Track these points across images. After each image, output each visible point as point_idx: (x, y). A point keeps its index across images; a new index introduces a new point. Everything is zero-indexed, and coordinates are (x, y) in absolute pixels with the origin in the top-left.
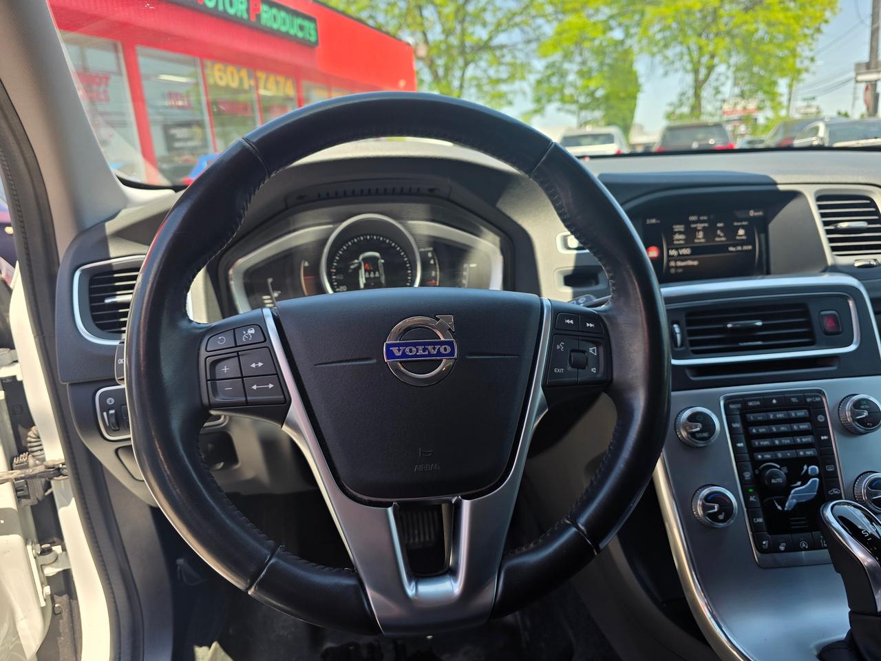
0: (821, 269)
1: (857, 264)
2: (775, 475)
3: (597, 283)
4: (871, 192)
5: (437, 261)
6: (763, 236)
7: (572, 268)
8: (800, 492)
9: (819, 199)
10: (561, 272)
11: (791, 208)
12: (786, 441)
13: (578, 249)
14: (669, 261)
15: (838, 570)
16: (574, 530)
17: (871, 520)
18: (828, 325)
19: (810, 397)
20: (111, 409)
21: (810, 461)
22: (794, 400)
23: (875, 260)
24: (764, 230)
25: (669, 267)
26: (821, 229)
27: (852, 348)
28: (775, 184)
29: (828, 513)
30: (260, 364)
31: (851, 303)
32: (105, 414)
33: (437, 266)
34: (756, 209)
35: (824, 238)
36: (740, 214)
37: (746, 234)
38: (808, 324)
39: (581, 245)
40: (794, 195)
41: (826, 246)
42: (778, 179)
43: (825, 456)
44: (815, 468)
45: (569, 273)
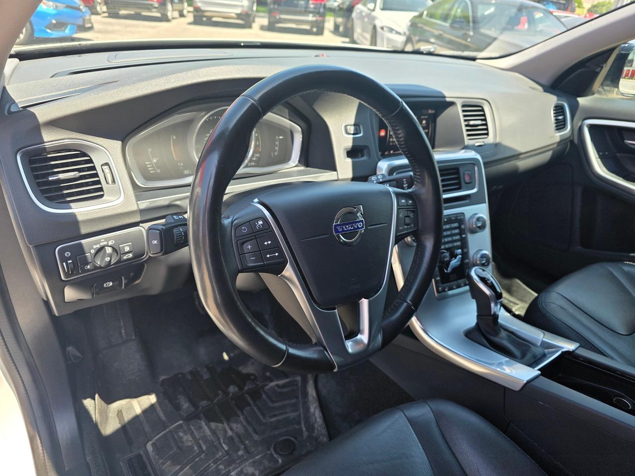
0: (461, 147)
1: (477, 144)
2: (445, 257)
3: (363, 156)
4: (482, 103)
5: (259, 134)
6: (433, 124)
7: (351, 147)
8: (455, 262)
9: (463, 106)
10: (345, 149)
11: (449, 111)
12: (450, 239)
13: (354, 134)
14: (389, 138)
15: (473, 298)
16: (405, 304)
17: (484, 270)
18: (467, 179)
19: (459, 216)
20: (69, 260)
21: (458, 248)
22: (453, 218)
23: (483, 142)
24: (435, 121)
25: (389, 142)
26: (463, 124)
27: (475, 190)
28: (445, 97)
29: (473, 273)
30: (269, 242)
31: (476, 168)
32: (64, 264)
33: (260, 138)
34: (432, 109)
35: (464, 128)
36: (424, 111)
37: (426, 123)
38: (459, 178)
39: (355, 132)
40: (452, 104)
41: (465, 133)
42: (446, 94)
43: (464, 245)
44: (460, 251)
45: (350, 149)
